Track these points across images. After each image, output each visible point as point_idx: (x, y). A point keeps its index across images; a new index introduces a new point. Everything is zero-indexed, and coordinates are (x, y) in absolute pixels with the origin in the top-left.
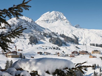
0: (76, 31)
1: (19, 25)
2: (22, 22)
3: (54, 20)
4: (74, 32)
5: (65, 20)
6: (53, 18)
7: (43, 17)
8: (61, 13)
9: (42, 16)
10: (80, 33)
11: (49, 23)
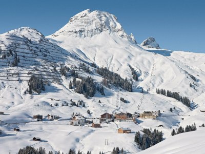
0: (139, 58)
1: (10, 51)
2: (19, 44)
3: (95, 32)
4: (133, 58)
5: (119, 30)
6: (93, 27)
7: (73, 25)
8: (112, 16)
9: (73, 19)
10: (145, 62)
11: (85, 36)
